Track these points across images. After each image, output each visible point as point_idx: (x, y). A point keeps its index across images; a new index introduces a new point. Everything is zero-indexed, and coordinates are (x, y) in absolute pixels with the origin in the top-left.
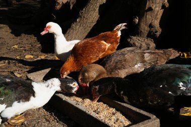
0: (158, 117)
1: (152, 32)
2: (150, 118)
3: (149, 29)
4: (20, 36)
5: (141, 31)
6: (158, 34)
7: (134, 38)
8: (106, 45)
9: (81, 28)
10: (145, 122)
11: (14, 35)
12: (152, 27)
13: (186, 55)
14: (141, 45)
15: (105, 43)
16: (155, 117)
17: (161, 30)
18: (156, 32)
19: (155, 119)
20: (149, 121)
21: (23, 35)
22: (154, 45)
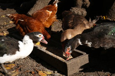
0: (87, 53)
1: (84, 4)
2: (83, 54)
3: (82, 3)
4: (6, 10)
5: (78, 4)
6: (88, 5)
7: (74, 8)
8: (49, 13)
9: (42, 3)
10: (80, 56)
11: (2, 10)
12: (84, 1)
13: (104, 17)
14: (78, 12)
15: (48, 11)
16: (85, 53)
17: (89, 3)
18: (87, 4)
19: (85, 55)
20: (82, 56)
21: (8, 9)
22: (86, 12)
